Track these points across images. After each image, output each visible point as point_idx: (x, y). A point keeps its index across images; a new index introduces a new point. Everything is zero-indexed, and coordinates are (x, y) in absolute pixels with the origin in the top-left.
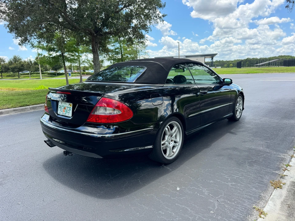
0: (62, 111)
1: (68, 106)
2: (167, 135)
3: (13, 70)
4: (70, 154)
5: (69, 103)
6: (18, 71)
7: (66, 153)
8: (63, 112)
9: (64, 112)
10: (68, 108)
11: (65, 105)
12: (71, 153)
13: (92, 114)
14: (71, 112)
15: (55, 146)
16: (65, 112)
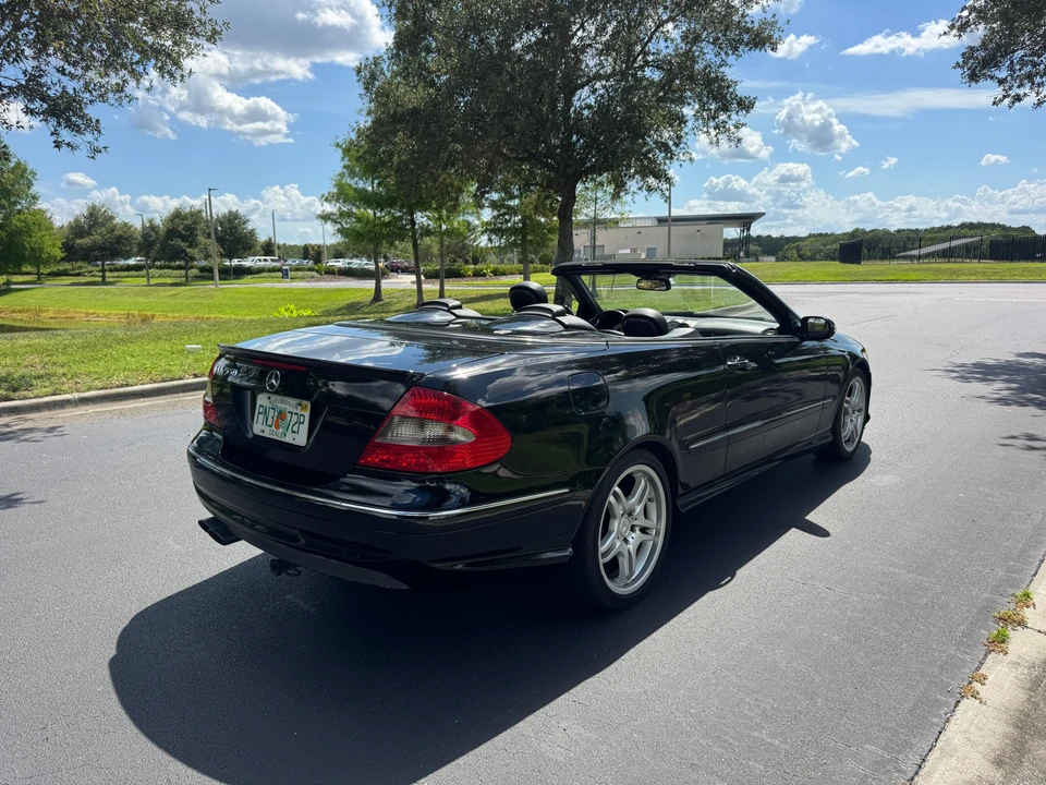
0: (269, 423)
1: (294, 411)
2: (615, 517)
3: (88, 255)
4: (292, 571)
5: (298, 401)
6: (103, 259)
7: (278, 567)
8: (273, 428)
9: (278, 428)
10: (295, 417)
11: (283, 406)
12: (295, 566)
13: (377, 440)
14: (304, 428)
15: (240, 540)
16: (281, 430)
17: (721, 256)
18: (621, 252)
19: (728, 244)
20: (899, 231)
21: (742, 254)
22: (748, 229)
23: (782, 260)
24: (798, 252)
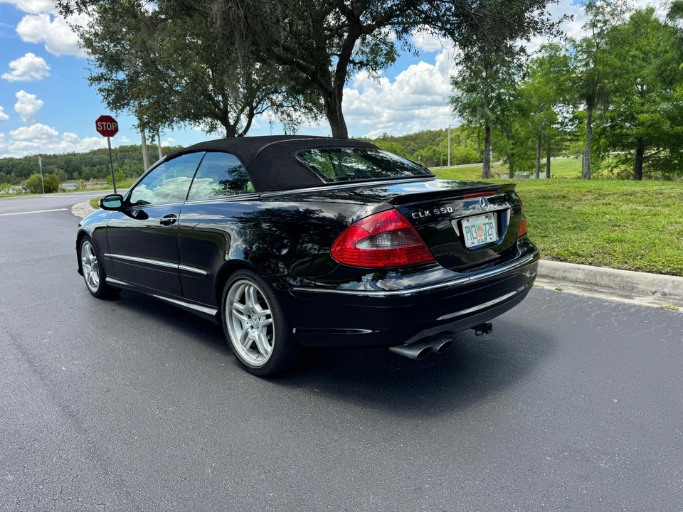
14: (495, 230)
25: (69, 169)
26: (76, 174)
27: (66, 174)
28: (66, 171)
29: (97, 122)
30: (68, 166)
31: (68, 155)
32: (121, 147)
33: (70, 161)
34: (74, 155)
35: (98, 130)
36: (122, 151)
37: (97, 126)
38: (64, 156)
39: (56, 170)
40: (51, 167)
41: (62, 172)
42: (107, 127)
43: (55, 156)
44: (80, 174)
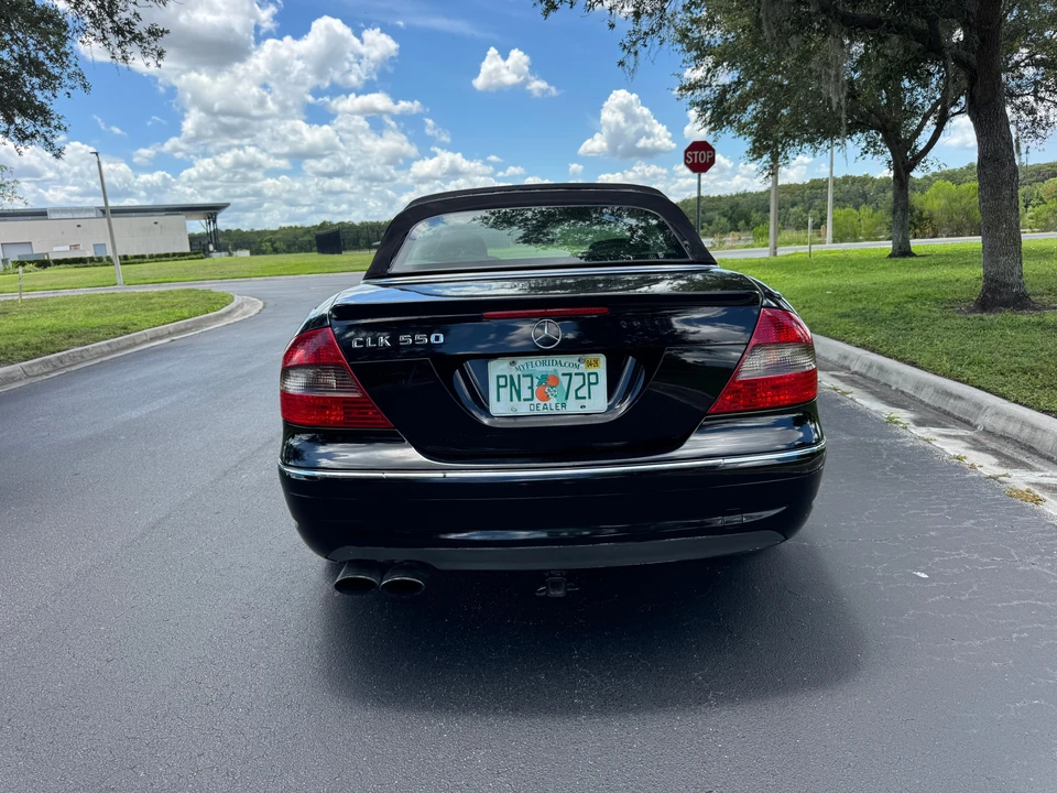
17: (188, 250)
18: (55, 249)
19: (193, 239)
20: (362, 223)
21: (211, 247)
22: (214, 222)
23: (257, 254)
24: (272, 246)
25: (734, 216)
26: (742, 223)
27: (728, 224)
28: (730, 219)
29: (686, 152)
30: (733, 212)
31: (737, 195)
32: (813, 181)
33: (737, 205)
34: (744, 195)
35: (686, 164)
36: (812, 188)
37: (686, 158)
38: (732, 197)
39: (717, 217)
40: (711, 213)
41: (724, 220)
42: (700, 158)
43: (720, 198)
44: (747, 223)
